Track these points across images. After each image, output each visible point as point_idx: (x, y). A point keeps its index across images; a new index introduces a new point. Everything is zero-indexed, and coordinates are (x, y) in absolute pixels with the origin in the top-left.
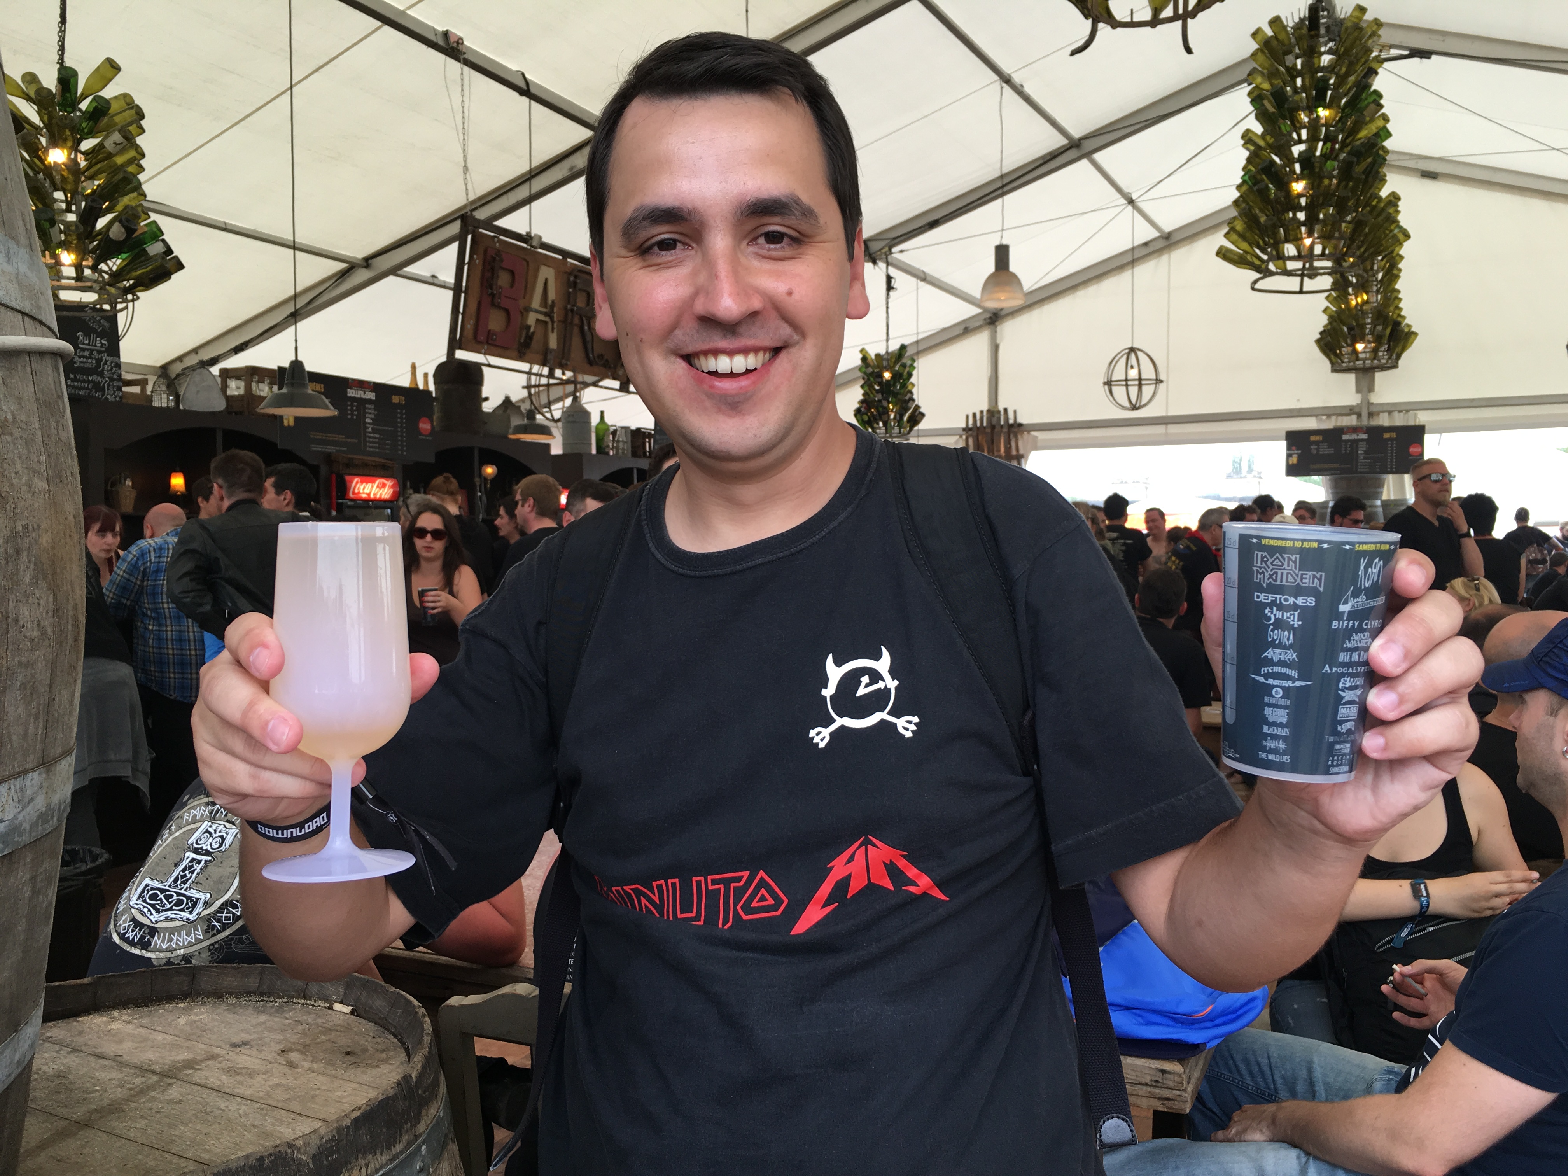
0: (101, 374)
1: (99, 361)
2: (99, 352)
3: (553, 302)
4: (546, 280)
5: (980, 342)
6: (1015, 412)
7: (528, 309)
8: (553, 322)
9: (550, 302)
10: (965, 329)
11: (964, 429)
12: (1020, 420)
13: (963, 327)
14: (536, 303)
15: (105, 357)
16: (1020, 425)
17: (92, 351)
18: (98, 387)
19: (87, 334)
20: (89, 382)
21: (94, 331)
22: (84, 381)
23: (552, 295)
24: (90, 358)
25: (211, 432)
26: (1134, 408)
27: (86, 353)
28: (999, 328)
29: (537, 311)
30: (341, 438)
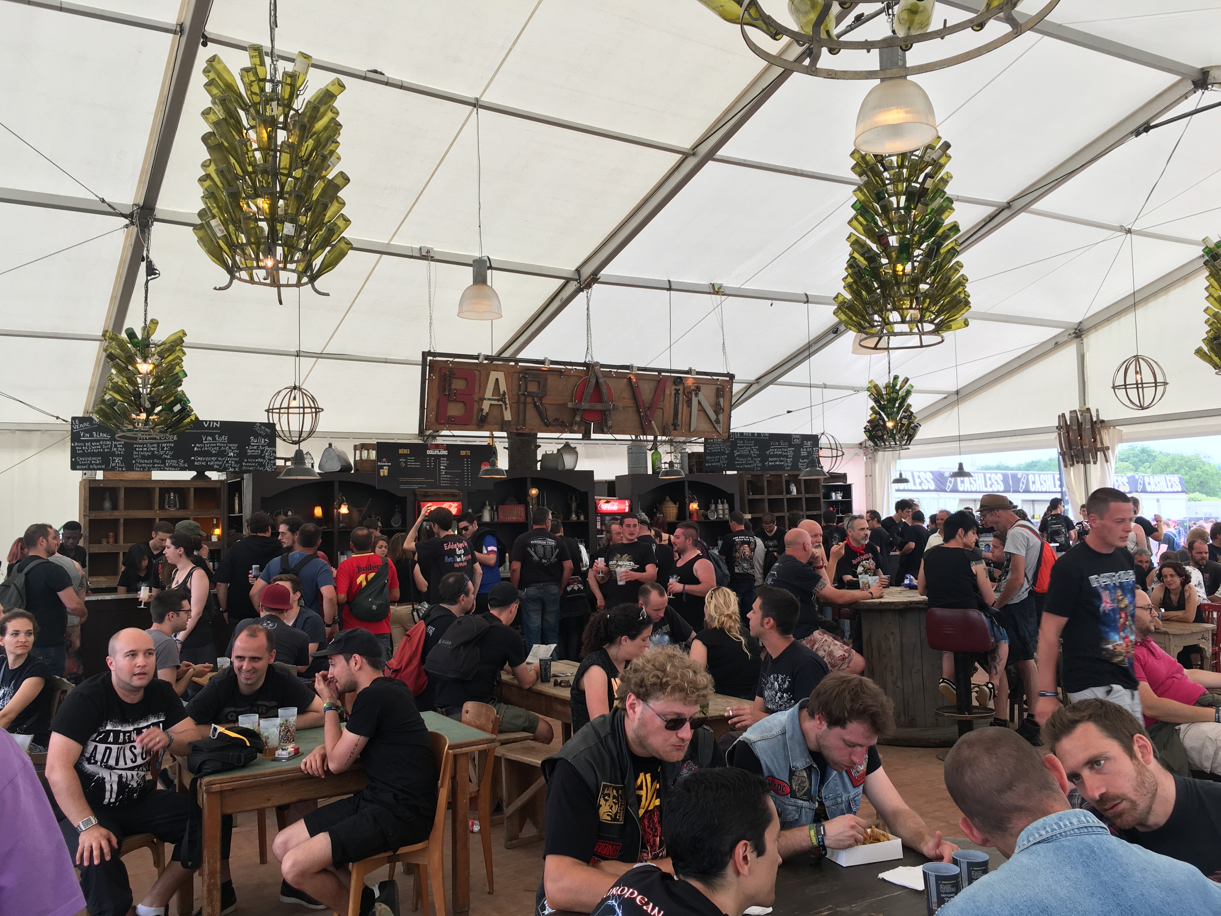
0: (264, 458)
1: (262, 451)
2: (263, 446)
3: (504, 392)
4: (497, 379)
5: (1070, 352)
6: (1097, 411)
7: (482, 399)
8: (506, 404)
9: (501, 392)
10: (1056, 345)
11: (1057, 427)
12: (1102, 418)
13: (1054, 342)
14: (489, 394)
15: (267, 448)
16: (1103, 422)
17: (258, 446)
18: (261, 464)
19: (256, 437)
20: (256, 462)
21: (261, 435)
22: (253, 462)
23: (503, 387)
24: (257, 449)
25: (332, 483)
26: (1142, 408)
27: (255, 447)
28: (1085, 340)
29: (489, 399)
30: (422, 479)
